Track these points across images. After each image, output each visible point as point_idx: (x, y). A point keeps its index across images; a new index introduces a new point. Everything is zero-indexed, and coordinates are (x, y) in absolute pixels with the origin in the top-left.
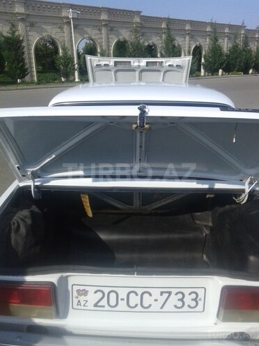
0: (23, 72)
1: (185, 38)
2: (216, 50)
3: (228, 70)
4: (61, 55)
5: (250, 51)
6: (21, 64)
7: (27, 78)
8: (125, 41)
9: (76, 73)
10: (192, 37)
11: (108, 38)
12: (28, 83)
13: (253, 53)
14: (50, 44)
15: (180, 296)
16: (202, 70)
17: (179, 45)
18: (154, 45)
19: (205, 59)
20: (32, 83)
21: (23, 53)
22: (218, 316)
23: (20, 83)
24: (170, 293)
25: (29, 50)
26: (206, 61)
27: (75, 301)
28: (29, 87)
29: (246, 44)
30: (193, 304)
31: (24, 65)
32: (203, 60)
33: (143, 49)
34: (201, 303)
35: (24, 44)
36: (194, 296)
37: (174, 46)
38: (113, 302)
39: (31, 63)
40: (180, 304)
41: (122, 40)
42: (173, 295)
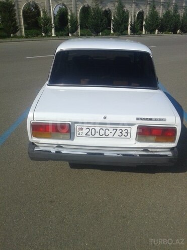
0: (15, 29)
1: (132, 5)
2: (154, 15)
3: (162, 30)
4: (42, 16)
5: (178, 16)
6: (14, 23)
7: (18, 34)
8: (89, 7)
9: (53, 31)
10: (137, 5)
11: (76, 4)
12: (18, 37)
13: (181, 18)
14: (34, 8)
15: (121, 131)
16: (144, 30)
17: (127, 11)
18: (110, 10)
19: (145, 22)
20: (21, 37)
21: (15, 15)
22: (136, 139)
23: (13, 37)
24: (117, 130)
25: (19, 12)
26: (146, 23)
27: (78, 133)
28: (20, 40)
29: (176, 11)
30: (126, 134)
31: (16, 24)
32: (144, 23)
33: (101, 14)
34: (129, 134)
35: (15, 8)
36: (126, 131)
37: (124, 11)
38: (93, 133)
39: (20, 22)
40: (121, 134)
41: (86, 6)
42: (118, 130)
